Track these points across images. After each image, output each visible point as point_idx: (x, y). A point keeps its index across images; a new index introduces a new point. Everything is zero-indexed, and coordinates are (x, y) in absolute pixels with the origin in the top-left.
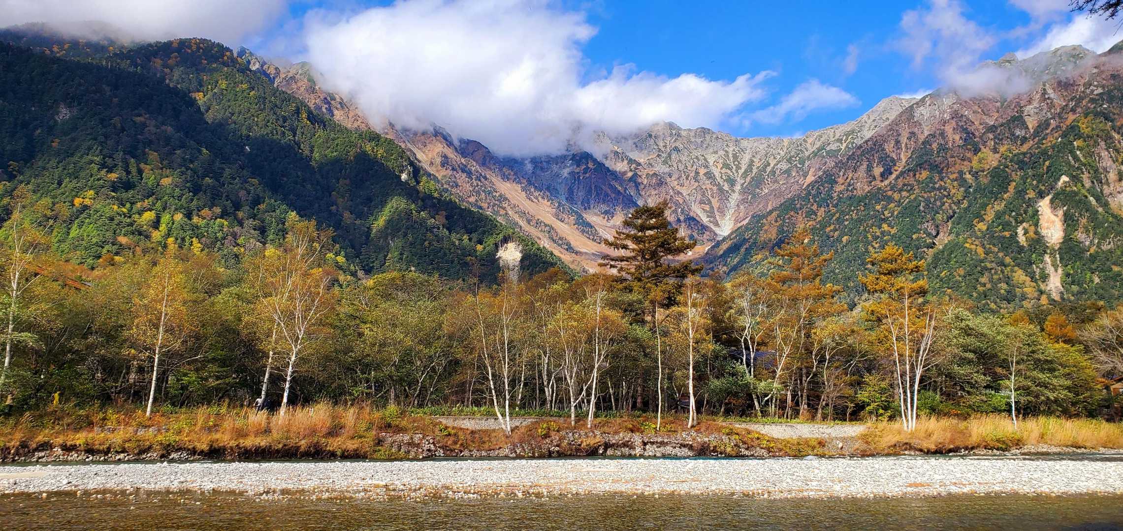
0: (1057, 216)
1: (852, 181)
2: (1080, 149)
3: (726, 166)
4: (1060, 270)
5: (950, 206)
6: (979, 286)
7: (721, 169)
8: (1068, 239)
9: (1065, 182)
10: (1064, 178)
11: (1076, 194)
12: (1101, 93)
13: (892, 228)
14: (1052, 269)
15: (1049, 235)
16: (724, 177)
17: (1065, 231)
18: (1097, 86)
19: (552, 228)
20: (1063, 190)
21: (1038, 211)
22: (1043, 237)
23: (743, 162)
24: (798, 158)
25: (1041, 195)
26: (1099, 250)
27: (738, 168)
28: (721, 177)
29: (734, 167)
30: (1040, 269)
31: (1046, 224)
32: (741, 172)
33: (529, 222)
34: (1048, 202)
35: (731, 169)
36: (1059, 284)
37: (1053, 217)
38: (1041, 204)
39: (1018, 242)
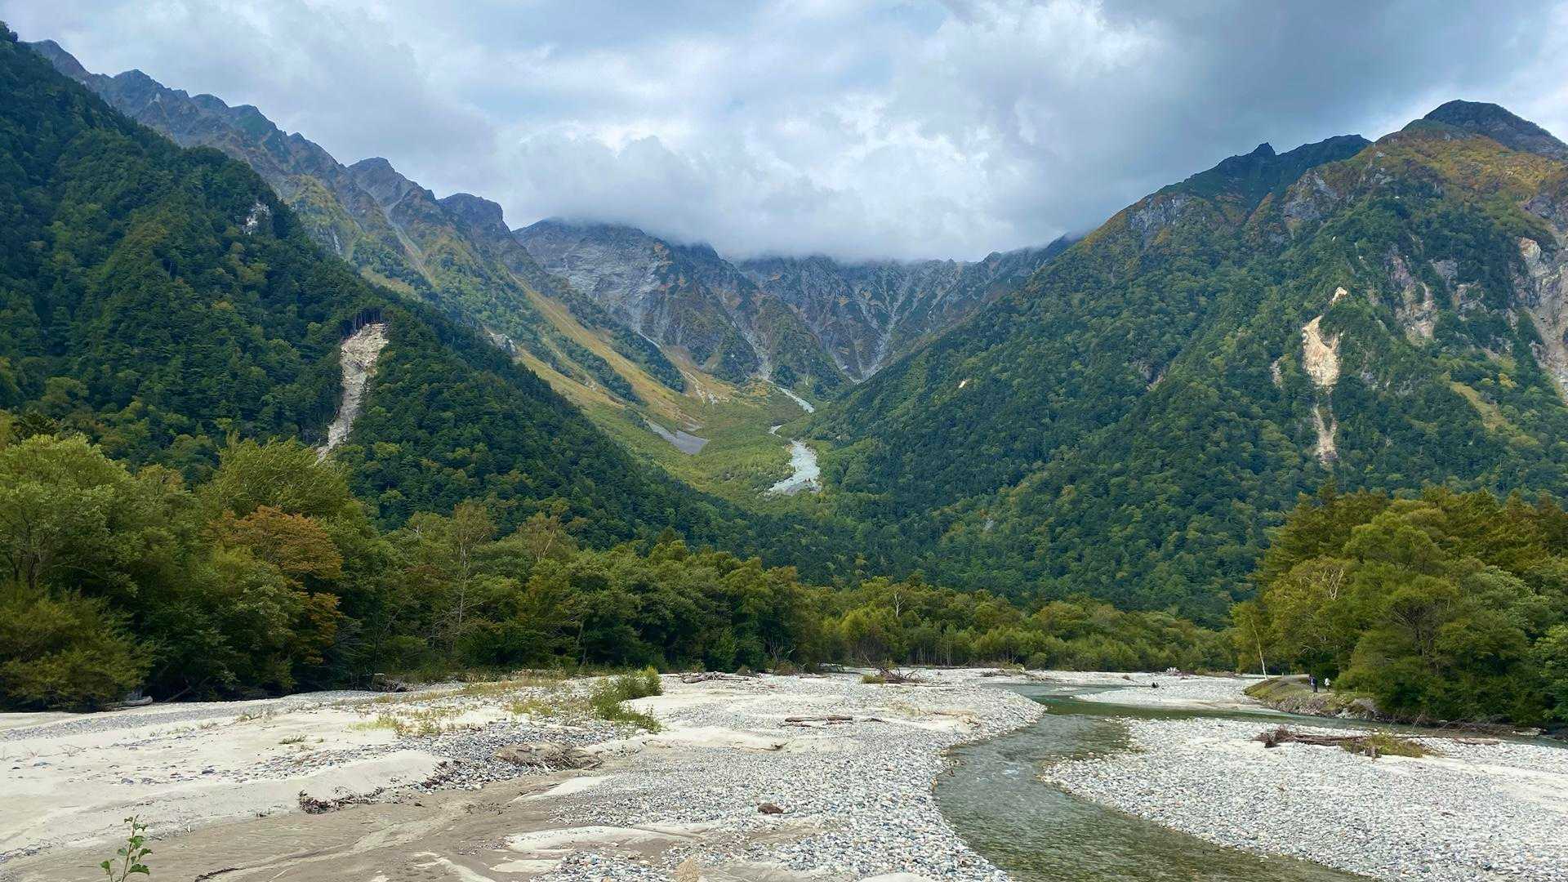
0: (1329, 346)
1: (1038, 310)
2: (1364, 252)
3: (876, 296)
4: (1334, 428)
5: (1172, 337)
6: (1209, 444)
7: (870, 300)
8: (1346, 380)
9: (1341, 296)
10: (1341, 291)
11: (1358, 313)
12: (1390, 183)
13: (1086, 366)
14: (1322, 424)
15: (1318, 374)
16: (873, 311)
17: (1342, 368)
18: (1385, 175)
19: (604, 362)
20: (1338, 310)
21: (1302, 339)
22: (1309, 376)
23: (901, 292)
24: (974, 289)
25: (1308, 317)
26: (1392, 397)
27: (894, 299)
28: (869, 311)
29: (888, 298)
30: (1303, 424)
31: (1314, 358)
32: (896, 305)
33: (570, 354)
34: (1317, 325)
35: (883, 301)
36: (1331, 448)
37: (1323, 348)
38: (1306, 328)
39: (1271, 383)
